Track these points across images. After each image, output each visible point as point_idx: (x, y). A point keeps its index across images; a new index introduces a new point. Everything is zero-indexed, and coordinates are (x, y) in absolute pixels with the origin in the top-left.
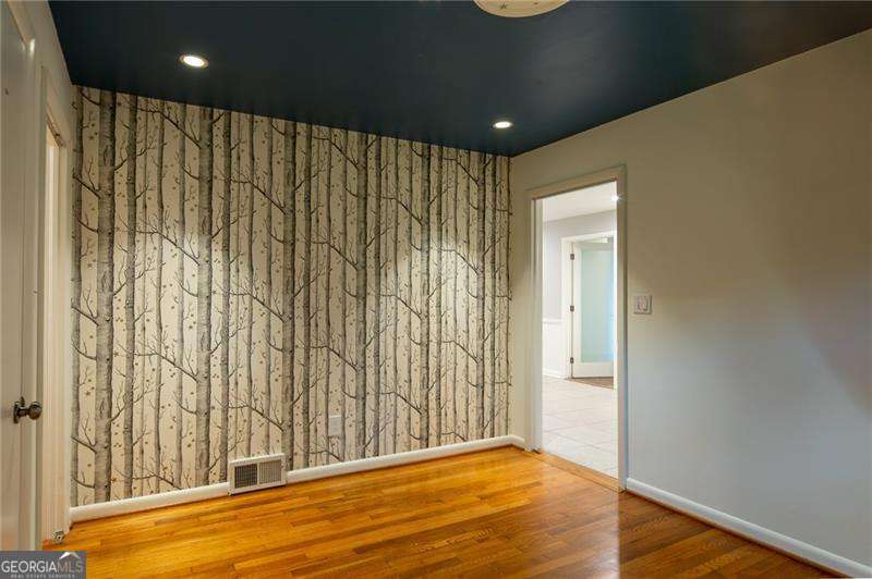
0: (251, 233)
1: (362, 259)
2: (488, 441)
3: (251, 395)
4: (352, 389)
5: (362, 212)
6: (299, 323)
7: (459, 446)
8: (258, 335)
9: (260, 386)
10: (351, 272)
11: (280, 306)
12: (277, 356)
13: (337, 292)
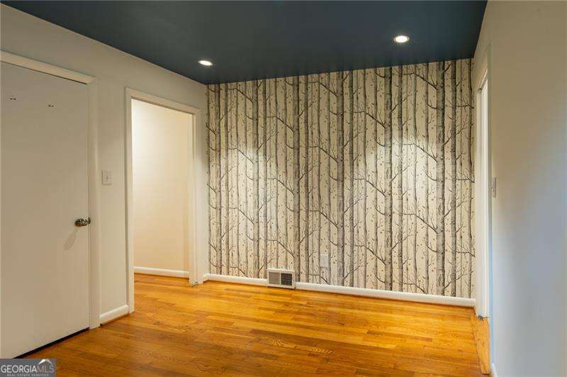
0: (276, 145)
1: (341, 155)
2: (448, 298)
3: (278, 234)
4: (335, 239)
5: (340, 125)
6: (303, 196)
7: (420, 296)
8: (281, 202)
9: (282, 230)
10: (334, 164)
11: (292, 185)
12: (291, 214)
13: (324, 177)
